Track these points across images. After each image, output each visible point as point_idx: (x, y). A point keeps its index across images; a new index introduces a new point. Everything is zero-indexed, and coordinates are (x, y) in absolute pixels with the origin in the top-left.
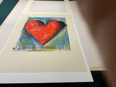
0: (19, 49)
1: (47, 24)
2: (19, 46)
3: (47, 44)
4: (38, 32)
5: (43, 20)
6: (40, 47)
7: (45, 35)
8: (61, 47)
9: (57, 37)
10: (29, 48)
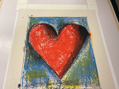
0: (26, 86)
1: (59, 33)
2: (27, 81)
3: (65, 76)
4: (48, 49)
5: (53, 24)
6: (56, 82)
7: (60, 57)
8: (86, 82)
9: (78, 61)
10: (41, 84)
